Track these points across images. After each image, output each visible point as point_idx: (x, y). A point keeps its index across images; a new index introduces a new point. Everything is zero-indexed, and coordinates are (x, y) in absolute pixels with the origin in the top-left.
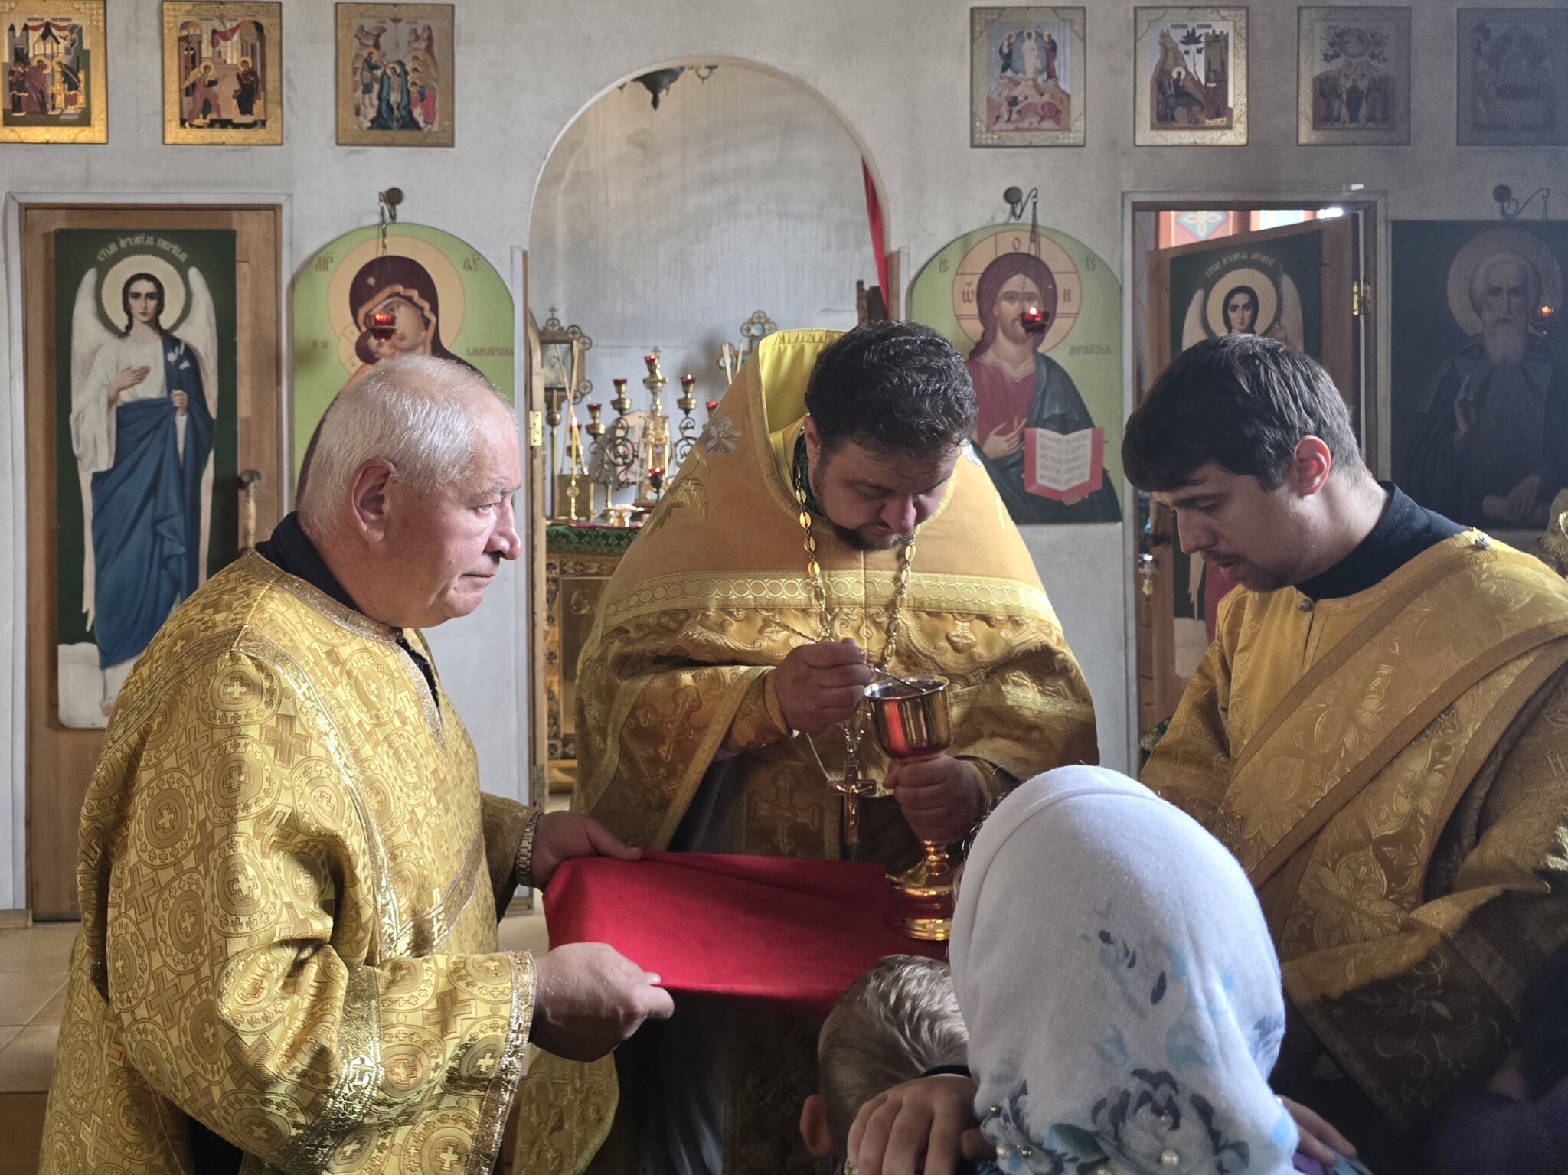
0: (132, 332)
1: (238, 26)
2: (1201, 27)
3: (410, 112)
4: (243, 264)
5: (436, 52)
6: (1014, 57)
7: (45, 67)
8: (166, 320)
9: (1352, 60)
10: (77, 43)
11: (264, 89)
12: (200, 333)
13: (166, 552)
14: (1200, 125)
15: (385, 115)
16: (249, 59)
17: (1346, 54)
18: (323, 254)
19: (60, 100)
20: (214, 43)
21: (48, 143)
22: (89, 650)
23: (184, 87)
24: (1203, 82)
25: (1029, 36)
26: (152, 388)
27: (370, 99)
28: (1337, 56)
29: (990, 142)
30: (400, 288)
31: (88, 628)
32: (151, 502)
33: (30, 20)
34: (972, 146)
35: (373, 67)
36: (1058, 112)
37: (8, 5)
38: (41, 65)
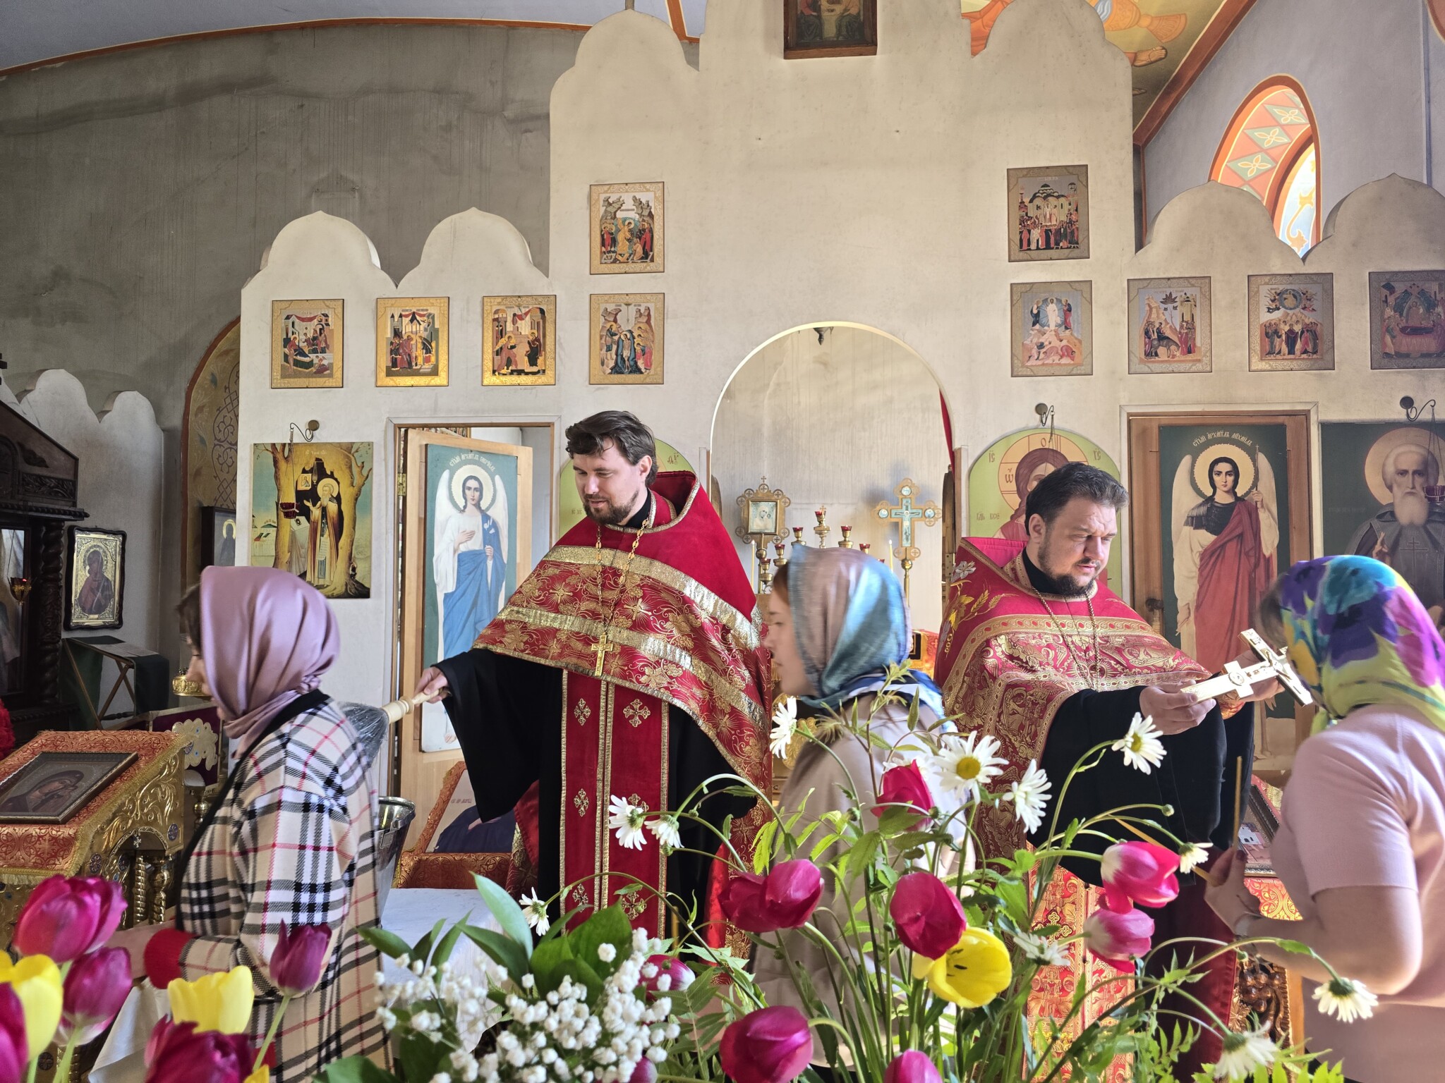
0: (468, 510)
1: (529, 311)
3: (636, 363)
5: (653, 324)
6: (1041, 316)
7: (412, 339)
9: (1289, 311)
10: (431, 324)
11: (545, 350)
15: (620, 365)
16: (535, 332)
17: (1284, 307)
19: (420, 360)
20: (514, 322)
21: (412, 386)
23: (495, 349)
24: (1178, 328)
25: (1052, 303)
26: (476, 544)
27: (611, 354)
28: (1278, 309)
29: (1025, 373)
32: (473, 613)
34: (1012, 376)
35: (613, 335)
36: (1073, 352)
37: (391, 302)
38: (409, 339)
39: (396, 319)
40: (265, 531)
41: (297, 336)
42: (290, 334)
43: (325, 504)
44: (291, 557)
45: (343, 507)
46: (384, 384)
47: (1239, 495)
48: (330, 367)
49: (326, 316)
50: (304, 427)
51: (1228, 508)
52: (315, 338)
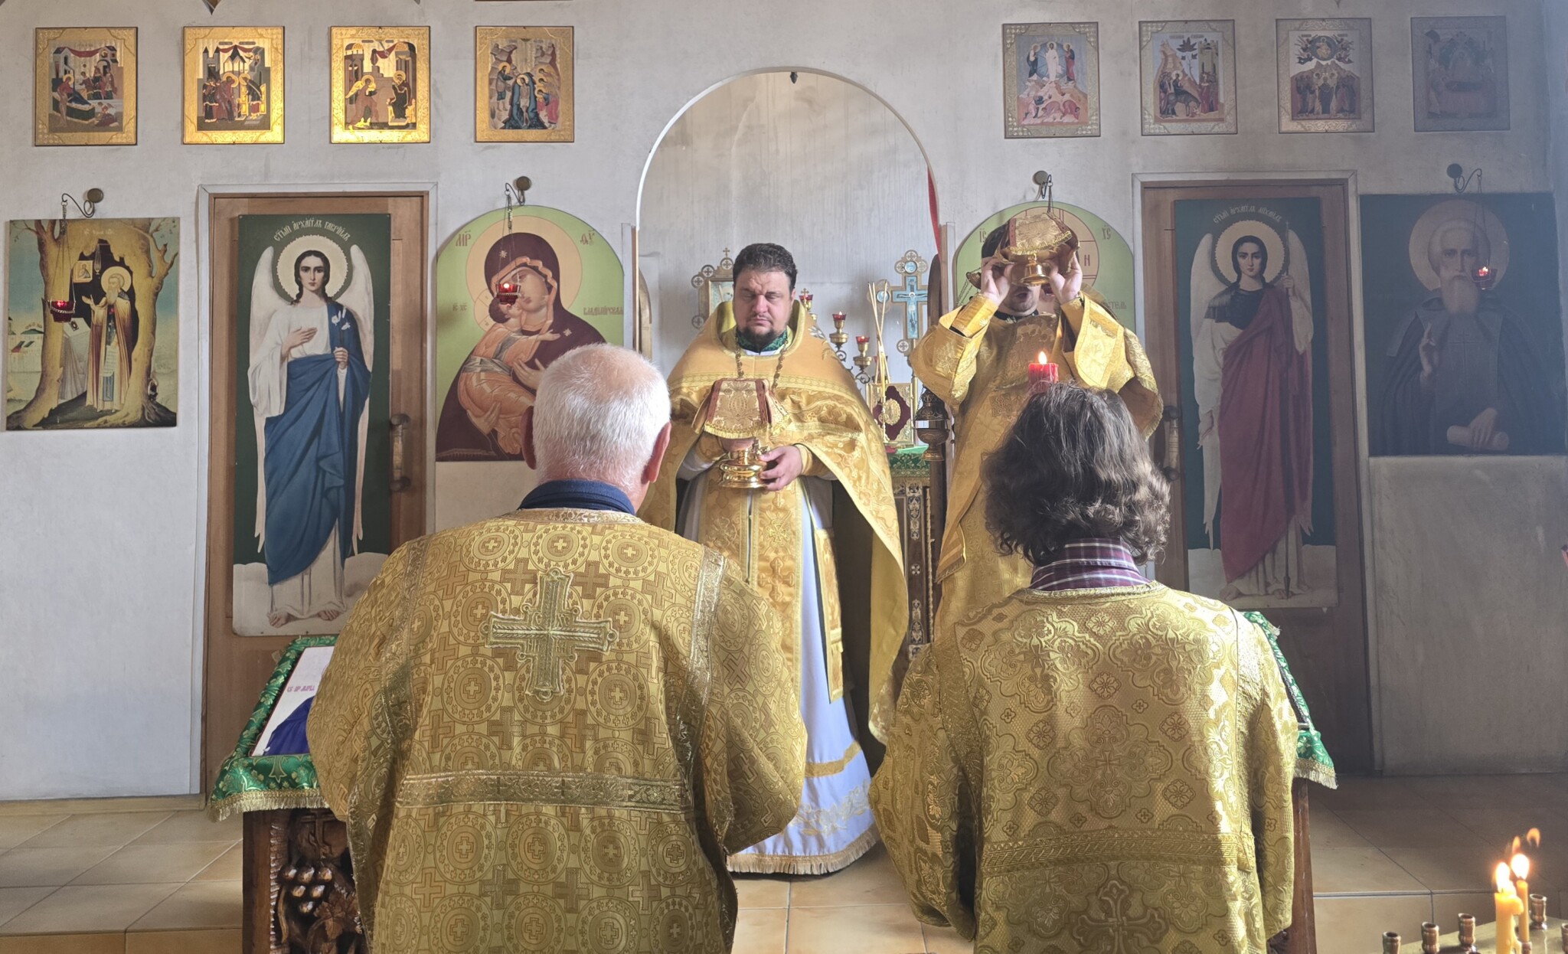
0: (301, 300)
1: (394, 46)
2: (1196, 37)
3: (537, 115)
4: (396, 242)
5: (558, 66)
6: (1039, 64)
7: (233, 81)
8: (331, 290)
9: (1324, 63)
10: (260, 61)
11: (415, 98)
12: (359, 300)
13: (327, 485)
14: (1196, 118)
15: (516, 118)
16: (403, 73)
17: (1318, 57)
18: (462, 232)
19: (245, 109)
20: (374, 60)
21: (234, 144)
22: (260, 568)
23: (348, 96)
24: (1198, 82)
25: (1052, 48)
26: (319, 346)
27: (504, 103)
28: (1310, 59)
29: (1021, 134)
30: (526, 260)
31: (259, 551)
32: (316, 441)
33: (221, 43)
34: (1006, 138)
35: (507, 78)
36: (1077, 108)
37: (203, 32)
38: (230, 81)
39: (211, 55)
40: (27, 339)
41: (71, 75)
42: (61, 74)
43: (112, 301)
44: (64, 373)
45: (138, 306)
46: (195, 140)
47: (1268, 281)
48: (118, 118)
49: (113, 49)
50: (80, 199)
51: (1256, 296)
52: (96, 79)
